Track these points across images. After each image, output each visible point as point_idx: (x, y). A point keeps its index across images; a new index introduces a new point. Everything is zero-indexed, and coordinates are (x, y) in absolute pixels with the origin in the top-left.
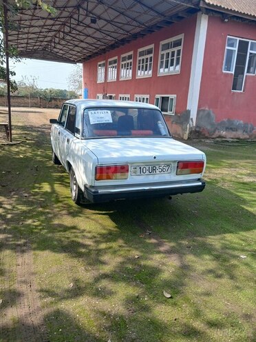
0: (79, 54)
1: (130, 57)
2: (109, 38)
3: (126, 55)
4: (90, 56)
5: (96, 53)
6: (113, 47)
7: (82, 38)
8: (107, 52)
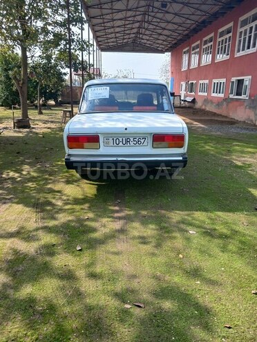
0: (165, 43)
1: (211, 40)
2: (188, 21)
3: (207, 38)
4: (175, 44)
5: (181, 40)
6: (195, 31)
7: (163, 25)
8: (191, 38)
